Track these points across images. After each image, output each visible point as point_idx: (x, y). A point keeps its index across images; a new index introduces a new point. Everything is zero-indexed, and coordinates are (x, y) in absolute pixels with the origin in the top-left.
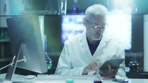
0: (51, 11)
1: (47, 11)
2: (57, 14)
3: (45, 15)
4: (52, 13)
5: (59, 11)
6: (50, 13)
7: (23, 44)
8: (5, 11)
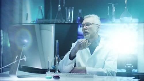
0: (59, 20)
1: (57, 20)
2: (65, 22)
3: (55, 24)
4: (61, 21)
5: (67, 20)
6: (59, 21)
7: (24, 46)
8: (27, 19)
